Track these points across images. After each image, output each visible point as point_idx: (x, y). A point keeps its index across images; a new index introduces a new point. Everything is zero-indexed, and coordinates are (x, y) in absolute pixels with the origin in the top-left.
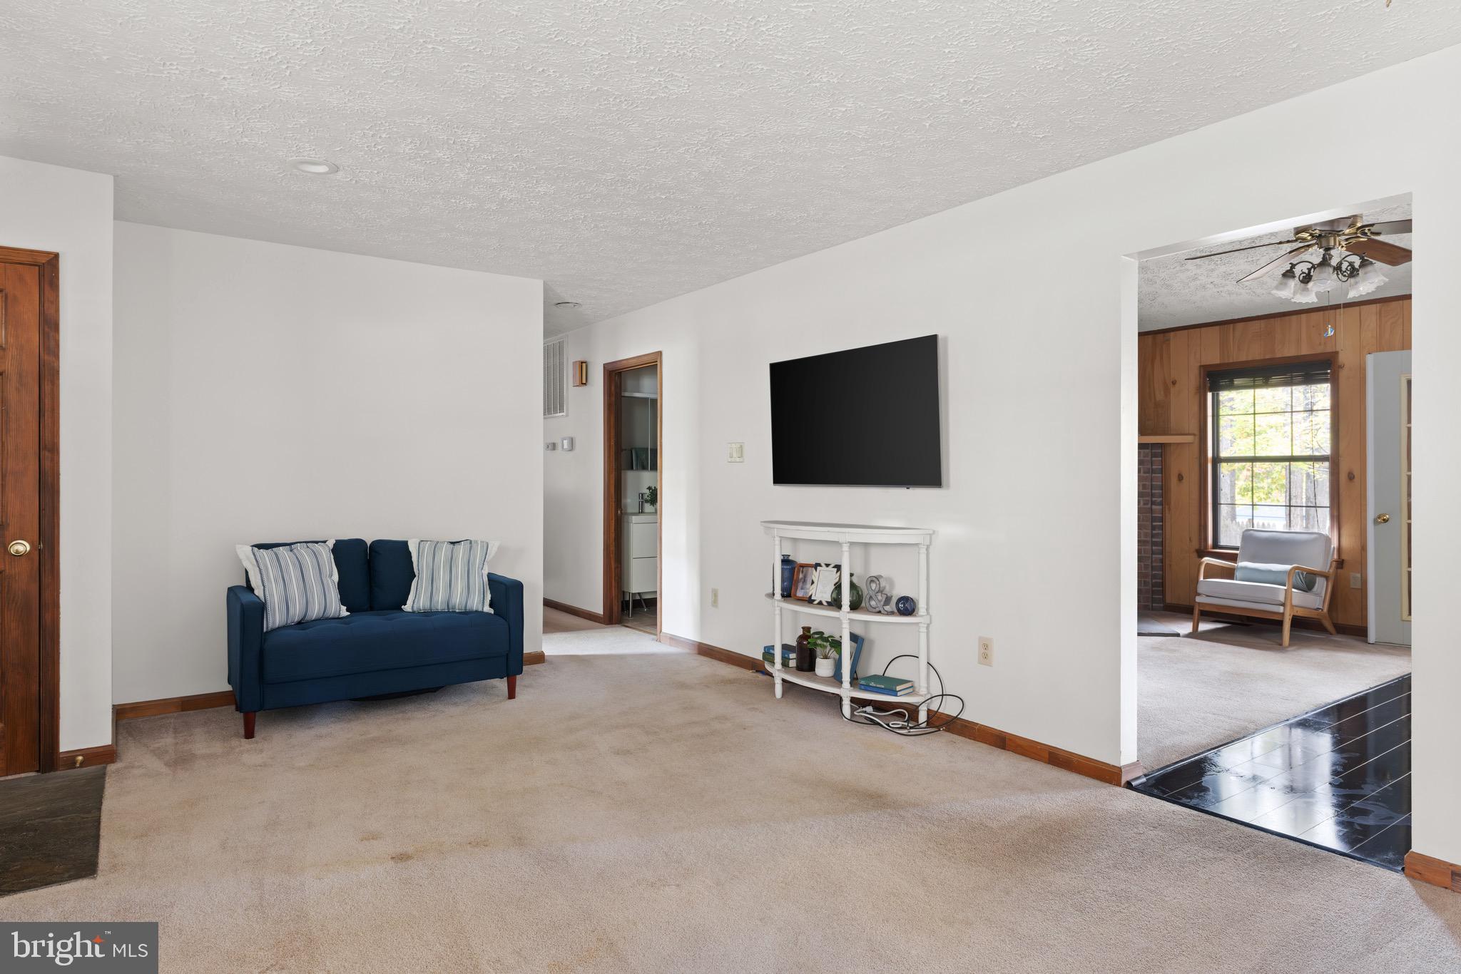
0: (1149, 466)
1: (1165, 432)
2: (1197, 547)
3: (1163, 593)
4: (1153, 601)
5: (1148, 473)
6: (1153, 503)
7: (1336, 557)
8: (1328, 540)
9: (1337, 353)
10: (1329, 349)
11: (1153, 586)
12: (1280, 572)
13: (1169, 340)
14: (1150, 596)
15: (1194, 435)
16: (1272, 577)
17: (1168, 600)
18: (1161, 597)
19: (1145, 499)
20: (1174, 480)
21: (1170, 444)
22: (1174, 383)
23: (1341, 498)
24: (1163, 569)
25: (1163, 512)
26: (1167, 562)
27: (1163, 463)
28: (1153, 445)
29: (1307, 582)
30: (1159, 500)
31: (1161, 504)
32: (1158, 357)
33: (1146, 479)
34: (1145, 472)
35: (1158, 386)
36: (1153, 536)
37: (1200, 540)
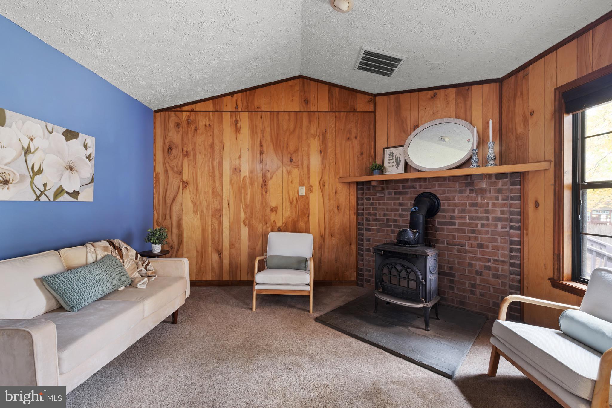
0: (507, 194)
1: (524, 161)
5: (507, 200)
6: (512, 228)
15: (550, 161)
19: (502, 223)
21: (528, 172)
22: (532, 114)
25: (521, 236)
26: (525, 284)
27: (522, 190)
28: (513, 174)
30: (517, 225)
31: (519, 228)
32: (519, 93)
33: (504, 205)
34: (503, 200)
35: (519, 119)
36: (511, 257)
37: (554, 269)
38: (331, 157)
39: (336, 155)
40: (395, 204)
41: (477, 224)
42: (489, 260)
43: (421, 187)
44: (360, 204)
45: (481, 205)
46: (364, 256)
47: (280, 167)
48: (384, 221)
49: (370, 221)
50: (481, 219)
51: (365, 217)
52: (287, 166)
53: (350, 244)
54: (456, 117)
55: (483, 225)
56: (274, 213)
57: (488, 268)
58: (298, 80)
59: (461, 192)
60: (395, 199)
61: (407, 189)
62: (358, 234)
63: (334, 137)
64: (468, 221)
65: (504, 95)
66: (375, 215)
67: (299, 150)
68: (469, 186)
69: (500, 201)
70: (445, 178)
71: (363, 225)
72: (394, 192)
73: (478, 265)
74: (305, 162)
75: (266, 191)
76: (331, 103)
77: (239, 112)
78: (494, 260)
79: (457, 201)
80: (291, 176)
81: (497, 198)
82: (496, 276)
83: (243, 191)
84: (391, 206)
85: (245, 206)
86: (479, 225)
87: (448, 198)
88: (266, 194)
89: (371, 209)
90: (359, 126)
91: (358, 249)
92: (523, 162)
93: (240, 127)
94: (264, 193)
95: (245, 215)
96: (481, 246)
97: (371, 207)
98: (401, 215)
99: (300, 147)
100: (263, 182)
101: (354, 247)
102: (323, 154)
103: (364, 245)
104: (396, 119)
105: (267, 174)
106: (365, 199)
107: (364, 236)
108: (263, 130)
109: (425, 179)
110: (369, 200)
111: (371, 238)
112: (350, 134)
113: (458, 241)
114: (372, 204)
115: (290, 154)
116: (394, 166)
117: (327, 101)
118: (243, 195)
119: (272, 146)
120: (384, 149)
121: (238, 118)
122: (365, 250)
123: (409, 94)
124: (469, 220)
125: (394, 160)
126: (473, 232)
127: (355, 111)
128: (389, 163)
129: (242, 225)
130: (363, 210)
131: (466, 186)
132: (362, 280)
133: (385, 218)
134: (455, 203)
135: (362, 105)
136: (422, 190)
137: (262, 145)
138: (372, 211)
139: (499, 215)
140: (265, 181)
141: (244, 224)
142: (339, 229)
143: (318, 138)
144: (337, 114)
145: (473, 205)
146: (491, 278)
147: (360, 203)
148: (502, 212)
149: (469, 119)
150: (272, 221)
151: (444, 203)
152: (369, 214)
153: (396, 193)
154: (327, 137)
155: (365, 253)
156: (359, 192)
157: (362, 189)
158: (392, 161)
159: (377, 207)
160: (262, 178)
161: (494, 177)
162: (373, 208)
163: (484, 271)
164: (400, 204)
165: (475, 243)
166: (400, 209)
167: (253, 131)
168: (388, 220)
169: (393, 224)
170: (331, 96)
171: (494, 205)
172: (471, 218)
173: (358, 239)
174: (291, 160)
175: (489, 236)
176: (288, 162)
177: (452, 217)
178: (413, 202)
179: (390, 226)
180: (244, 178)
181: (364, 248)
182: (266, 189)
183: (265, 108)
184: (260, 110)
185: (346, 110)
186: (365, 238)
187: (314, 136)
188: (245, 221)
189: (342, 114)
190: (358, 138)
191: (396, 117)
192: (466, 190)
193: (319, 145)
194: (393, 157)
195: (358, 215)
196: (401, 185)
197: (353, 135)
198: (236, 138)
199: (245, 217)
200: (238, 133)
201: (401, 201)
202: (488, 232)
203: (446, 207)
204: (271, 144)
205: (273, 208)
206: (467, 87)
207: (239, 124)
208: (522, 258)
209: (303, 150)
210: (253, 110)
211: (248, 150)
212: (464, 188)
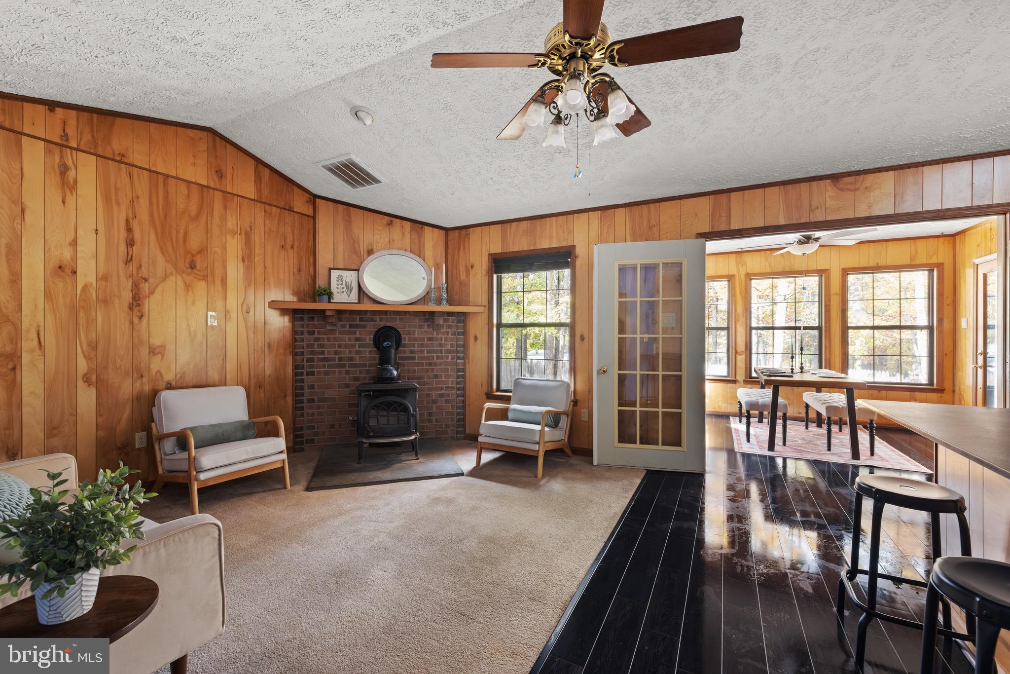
0: (455, 330)
1: (466, 303)
2: (486, 391)
3: (464, 426)
4: (458, 432)
5: (455, 335)
6: (458, 358)
7: (573, 398)
8: (568, 385)
9: (574, 246)
10: (570, 244)
11: (457, 421)
12: (537, 413)
13: (469, 234)
14: (455, 429)
15: (485, 306)
16: (531, 418)
17: (467, 432)
18: (463, 429)
19: (451, 354)
20: (472, 339)
21: (469, 313)
22: (472, 267)
23: (576, 354)
24: (464, 407)
25: (464, 364)
26: (467, 403)
27: (465, 327)
28: (458, 314)
29: (554, 420)
30: (462, 355)
31: (463, 358)
32: (462, 247)
33: (452, 339)
34: (452, 335)
35: (462, 269)
36: (458, 383)
37: (488, 385)
38: (259, 269)
39: (265, 268)
40: (350, 339)
41: (433, 357)
42: (442, 389)
43: (381, 320)
44: (299, 340)
45: (437, 340)
46: (305, 409)
47: (171, 274)
48: (335, 360)
49: (314, 362)
50: (436, 352)
51: (306, 356)
52: (184, 275)
53: (285, 397)
54: (411, 252)
55: (438, 358)
56: (159, 356)
57: (441, 395)
58: (205, 133)
59: (421, 327)
60: (350, 333)
61: (366, 321)
62: (295, 381)
63: (263, 240)
64: (426, 355)
65: (449, 243)
66: (323, 353)
67: (207, 251)
68: (428, 322)
69: (450, 336)
70: (406, 313)
71: (303, 368)
72: (349, 325)
73: (434, 393)
74: (218, 272)
75: (141, 317)
76: (259, 190)
77: (72, 148)
78: (446, 387)
79: (416, 336)
80: (193, 293)
81: (448, 333)
82: (447, 401)
83: (82, 314)
84: (345, 341)
85: (89, 345)
86: (435, 358)
87: (409, 333)
88: (140, 323)
89: (316, 346)
90: (296, 231)
91: (296, 402)
92: (465, 305)
93: (76, 182)
94: (136, 320)
95: (87, 363)
96: (436, 376)
97: (316, 343)
98: (358, 353)
99: (209, 245)
100: (134, 298)
101: (289, 399)
102: (246, 263)
103: (305, 395)
104: (345, 236)
105: (142, 285)
106: (306, 333)
107: (305, 382)
108: (133, 201)
109: (386, 312)
110: (313, 333)
111: (316, 384)
112: (285, 241)
113: (417, 374)
114: (317, 339)
115: (190, 255)
116: (345, 292)
117: (253, 184)
118: (82, 321)
119: (152, 235)
120: (330, 269)
121: (68, 160)
122: (305, 401)
123: (362, 211)
124: (427, 353)
125: (344, 286)
126: (430, 364)
127: (290, 210)
128: (338, 288)
129: (80, 383)
130: (303, 348)
131: (425, 322)
132: (302, 443)
133: (337, 357)
134: (415, 338)
135: (300, 204)
136: (383, 324)
137: (130, 229)
138: (318, 348)
139: (449, 347)
140: (137, 298)
141: (85, 382)
142: (269, 376)
143: (239, 237)
144: (267, 207)
145: (430, 339)
146: (444, 404)
147: (299, 338)
148: (452, 345)
149: (422, 256)
150: (154, 372)
151: (405, 338)
152: (312, 353)
153: (351, 326)
154: (253, 237)
155: (305, 405)
156: (297, 323)
157: (302, 319)
158: (342, 286)
159: (325, 342)
160: (132, 291)
161: (446, 315)
162: (318, 345)
163: (438, 399)
164: (357, 340)
165: (431, 374)
166: (357, 345)
167: (108, 196)
168: (340, 359)
169: (347, 363)
170: (258, 179)
171: (446, 340)
172: (429, 352)
173: (295, 388)
174: (192, 266)
175: (442, 367)
176: (188, 268)
177: (412, 352)
178: (372, 336)
179: (344, 366)
180: (85, 288)
181: (305, 399)
182: (139, 314)
183: (138, 158)
184: (125, 160)
185: (279, 205)
186: (305, 385)
187: (233, 233)
188: (88, 376)
189: (274, 209)
190: (295, 247)
191: (345, 232)
192: (424, 326)
193: (240, 248)
194: (342, 281)
195: (295, 354)
196: (358, 317)
197: (289, 243)
198: (64, 202)
199: (88, 367)
200: (68, 193)
201: (358, 335)
202: (441, 364)
203: (407, 342)
204: (152, 230)
205: (155, 349)
206: (420, 226)
207: (71, 174)
208: (464, 382)
209: (213, 251)
210: (108, 156)
211: (97, 234)
212: (423, 323)
